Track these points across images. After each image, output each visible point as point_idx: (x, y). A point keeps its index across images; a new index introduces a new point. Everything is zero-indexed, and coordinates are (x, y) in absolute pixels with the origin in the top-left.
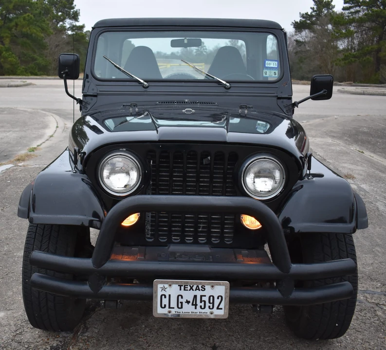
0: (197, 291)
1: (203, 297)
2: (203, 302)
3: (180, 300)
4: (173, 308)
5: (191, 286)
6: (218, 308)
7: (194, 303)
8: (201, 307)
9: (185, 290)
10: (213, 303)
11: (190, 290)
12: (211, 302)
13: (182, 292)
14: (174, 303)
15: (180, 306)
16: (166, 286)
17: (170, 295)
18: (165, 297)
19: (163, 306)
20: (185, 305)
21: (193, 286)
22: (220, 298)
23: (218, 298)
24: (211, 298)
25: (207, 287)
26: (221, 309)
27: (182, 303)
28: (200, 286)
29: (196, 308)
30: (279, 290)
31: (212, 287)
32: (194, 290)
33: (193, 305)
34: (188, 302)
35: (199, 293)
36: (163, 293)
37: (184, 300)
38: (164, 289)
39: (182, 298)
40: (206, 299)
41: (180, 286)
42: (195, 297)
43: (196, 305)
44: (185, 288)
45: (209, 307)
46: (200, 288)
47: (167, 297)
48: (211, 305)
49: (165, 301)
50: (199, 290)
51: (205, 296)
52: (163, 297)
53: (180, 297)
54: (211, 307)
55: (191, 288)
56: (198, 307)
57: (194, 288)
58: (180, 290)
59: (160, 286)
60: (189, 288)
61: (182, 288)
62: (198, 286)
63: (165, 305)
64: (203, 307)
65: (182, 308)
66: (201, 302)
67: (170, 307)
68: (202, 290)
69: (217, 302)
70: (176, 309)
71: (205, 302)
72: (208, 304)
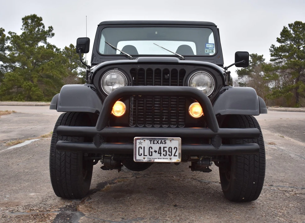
0: (161, 144)
1: (165, 148)
2: (165, 152)
3: (151, 150)
4: (147, 156)
5: (158, 141)
6: (174, 156)
7: (160, 152)
8: (164, 154)
9: (153, 143)
10: (171, 152)
11: (157, 144)
12: (170, 151)
13: (152, 145)
14: (147, 153)
15: (151, 154)
16: (142, 141)
17: (144, 147)
18: (141, 149)
19: (140, 154)
20: (154, 153)
21: (159, 141)
22: (176, 148)
23: (174, 149)
24: (170, 148)
25: (167, 141)
26: (177, 156)
27: (152, 152)
28: (163, 141)
29: (161, 156)
30: (212, 145)
31: (171, 141)
32: (159, 143)
33: (159, 153)
34: (156, 151)
35: (162, 146)
36: (140, 145)
37: (153, 150)
38: (140, 143)
39: (152, 149)
40: (167, 149)
41: (151, 141)
42: (160, 148)
43: (161, 153)
44: (153, 142)
45: (169, 154)
46: (163, 142)
47: (143, 148)
48: (170, 153)
49: (141, 151)
50: (163, 144)
51: (166, 147)
52: (140, 148)
53: (151, 148)
54: (170, 155)
55: (158, 142)
56: (162, 155)
57: (159, 142)
58: (151, 143)
59: (138, 141)
60: (156, 142)
61: (152, 142)
62: (161, 141)
63: (141, 154)
64: (165, 155)
65: (152, 155)
66: (164, 151)
67: (144, 155)
68: (164, 143)
69: (174, 151)
70: (148, 156)
71: (166, 151)
72: (168, 153)
